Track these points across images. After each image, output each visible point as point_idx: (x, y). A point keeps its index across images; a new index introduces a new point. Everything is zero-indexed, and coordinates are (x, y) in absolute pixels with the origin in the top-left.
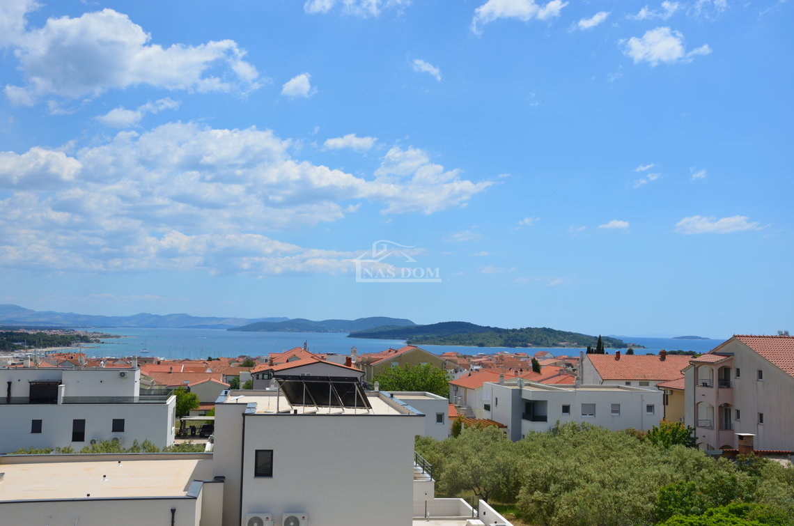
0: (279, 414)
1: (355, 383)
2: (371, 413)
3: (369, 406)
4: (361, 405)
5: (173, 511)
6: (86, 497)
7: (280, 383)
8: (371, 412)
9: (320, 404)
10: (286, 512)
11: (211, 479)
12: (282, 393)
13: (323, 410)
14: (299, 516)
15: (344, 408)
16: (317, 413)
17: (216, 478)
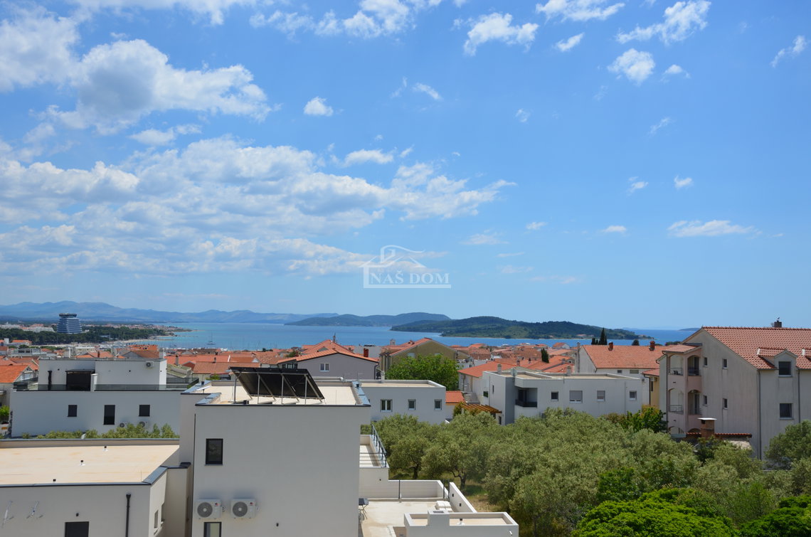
0: (236, 405)
1: (305, 375)
2: (324, 404)
3: (321, 397)
4: (314, 396)
5: (128, 497)
6: (52, 482)
7: (237, 374)
8: (324, 402)
9: (277, 394)
10: (236, 498)
11: (178, 465)
12: (239, 383)
13: (278, 401)
14: (247, 502)
15: (299, 399)
16: (274, 403)
17: (182, 463)
